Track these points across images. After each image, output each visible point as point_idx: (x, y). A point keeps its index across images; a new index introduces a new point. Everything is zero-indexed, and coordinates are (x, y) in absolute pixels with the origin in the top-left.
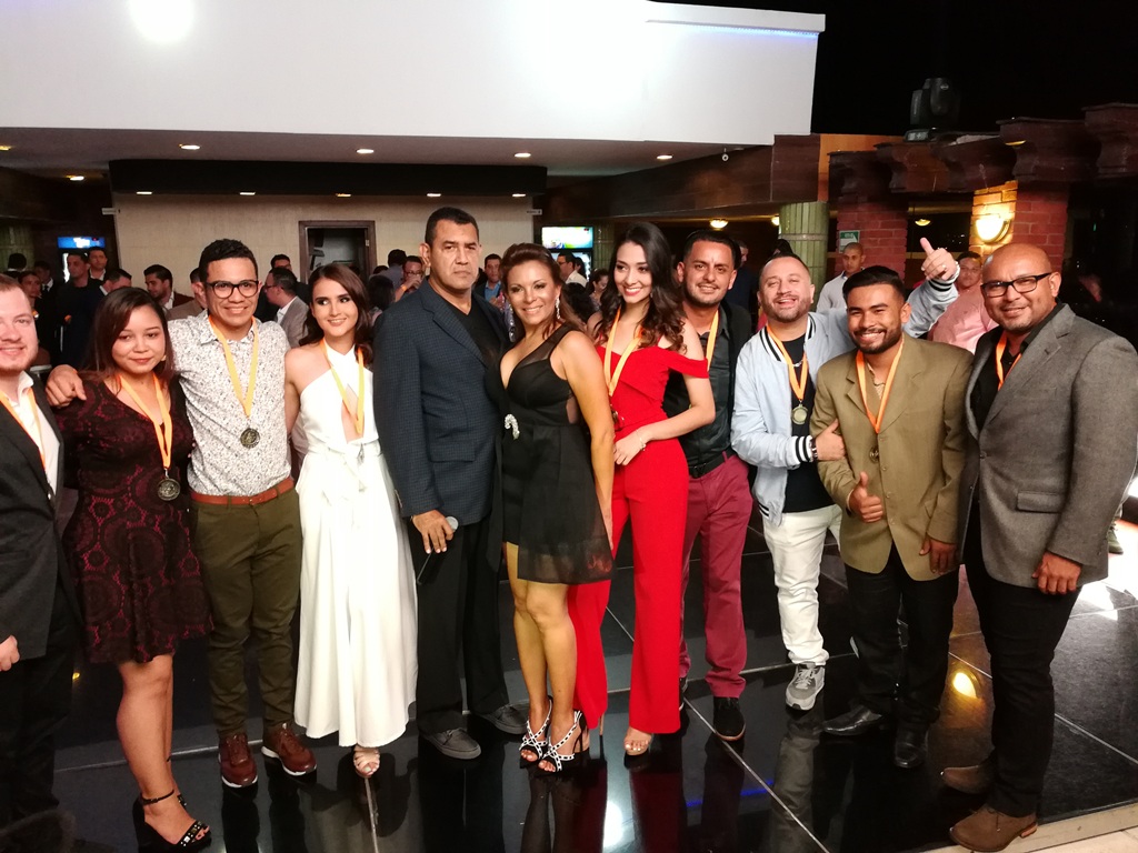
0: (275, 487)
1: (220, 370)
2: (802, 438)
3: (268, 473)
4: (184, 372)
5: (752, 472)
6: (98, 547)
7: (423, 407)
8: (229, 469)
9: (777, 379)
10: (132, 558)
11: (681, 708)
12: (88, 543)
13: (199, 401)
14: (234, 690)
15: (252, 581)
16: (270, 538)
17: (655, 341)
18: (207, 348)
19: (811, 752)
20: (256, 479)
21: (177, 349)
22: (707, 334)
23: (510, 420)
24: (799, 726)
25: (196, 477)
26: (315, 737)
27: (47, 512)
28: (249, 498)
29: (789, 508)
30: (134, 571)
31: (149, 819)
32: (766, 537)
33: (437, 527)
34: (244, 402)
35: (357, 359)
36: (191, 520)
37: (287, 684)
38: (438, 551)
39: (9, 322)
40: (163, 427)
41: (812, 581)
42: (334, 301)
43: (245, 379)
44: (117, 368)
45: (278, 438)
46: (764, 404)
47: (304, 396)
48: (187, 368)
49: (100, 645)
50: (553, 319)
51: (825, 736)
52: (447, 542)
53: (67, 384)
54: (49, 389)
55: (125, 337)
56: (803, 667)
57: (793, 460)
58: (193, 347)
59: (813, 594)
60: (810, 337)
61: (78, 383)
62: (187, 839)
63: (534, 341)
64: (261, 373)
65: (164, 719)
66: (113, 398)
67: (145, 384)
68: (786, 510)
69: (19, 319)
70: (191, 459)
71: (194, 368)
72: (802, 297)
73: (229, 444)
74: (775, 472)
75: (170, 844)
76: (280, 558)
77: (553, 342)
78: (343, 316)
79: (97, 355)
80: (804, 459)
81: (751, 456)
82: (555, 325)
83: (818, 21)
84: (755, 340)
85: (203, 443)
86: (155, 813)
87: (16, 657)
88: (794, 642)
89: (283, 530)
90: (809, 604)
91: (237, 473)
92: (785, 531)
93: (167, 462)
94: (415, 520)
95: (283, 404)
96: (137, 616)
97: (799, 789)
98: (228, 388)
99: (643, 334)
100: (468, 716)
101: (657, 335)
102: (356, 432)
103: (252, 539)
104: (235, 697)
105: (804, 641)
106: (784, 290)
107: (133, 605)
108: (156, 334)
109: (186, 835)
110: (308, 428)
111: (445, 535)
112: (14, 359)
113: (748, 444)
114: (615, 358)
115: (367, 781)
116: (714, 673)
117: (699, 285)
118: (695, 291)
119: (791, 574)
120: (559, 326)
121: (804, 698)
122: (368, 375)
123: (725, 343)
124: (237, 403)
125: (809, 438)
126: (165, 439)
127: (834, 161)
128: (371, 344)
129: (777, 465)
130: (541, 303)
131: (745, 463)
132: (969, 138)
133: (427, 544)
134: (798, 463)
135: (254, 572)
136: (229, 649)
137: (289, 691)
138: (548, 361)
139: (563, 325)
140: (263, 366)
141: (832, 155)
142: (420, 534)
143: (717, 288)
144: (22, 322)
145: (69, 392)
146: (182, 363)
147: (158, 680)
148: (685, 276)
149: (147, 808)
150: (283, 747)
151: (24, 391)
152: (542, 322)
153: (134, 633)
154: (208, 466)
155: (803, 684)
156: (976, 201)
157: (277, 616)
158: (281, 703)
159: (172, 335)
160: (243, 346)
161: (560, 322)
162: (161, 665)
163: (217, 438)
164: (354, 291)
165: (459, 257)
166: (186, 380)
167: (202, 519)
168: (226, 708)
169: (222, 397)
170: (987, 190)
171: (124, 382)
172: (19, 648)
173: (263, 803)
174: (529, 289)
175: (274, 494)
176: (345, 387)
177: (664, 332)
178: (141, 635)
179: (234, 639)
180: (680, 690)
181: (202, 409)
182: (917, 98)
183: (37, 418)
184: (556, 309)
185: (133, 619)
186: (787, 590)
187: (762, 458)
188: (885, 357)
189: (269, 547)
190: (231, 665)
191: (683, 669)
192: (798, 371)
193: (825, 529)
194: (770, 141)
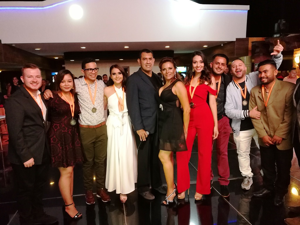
0: (101, 123)
1: (87, 92)
2: (246, 111)
3: (99, 120)
4: (78, 92)
5: (231, 120)
6: (55, 136)
7: (139, 102)
8: (88, 118)
9: (238, 94)
10: (63, 140)
11: (211, 188)
12: (52, 135)
13: (81, 100)
14: (90, 178)
15: (94, 149)
16: (99, 137)
17: (203, 83)
18: (84, 86)
19: (249, 203)
20: (95, 121)
21: (76, 86)
22: (218, 82)
23: (161, 106)
24: (245, 195)
25: (80, 120)
26: (110, 191)
27: (43, 126)
28: (94, 126)
29: (242, 129)
30: (63, 143)
31: (66, 210)
32: (234, 139)
33: (143, 134)
34: (93, 101)
35: (123, 90)
36: (79, 132)
37: (103, 177)
38: (144, 140)
39: (35, 77)
40: (72, 106)
41: (248, 152)
42: (117, 74)
43: (93, 94)
44: (61, 90)
45: (101, 110)
46: (234, 101)
47: (109, 99)
48: (78, 91)
49: (54, 163)
50: (174, 78)
51: (253, 198)
52: (146, 138)
53: (49, 94)
54: (44, 95)
55: (63, 82)
56: (245, 177)
57: (243, 116)
58: (80, 86)
59: (248, 156)
60: (247, 81)
61: (51, 94)
62: (76, 217)
63: (168, 84)
64: (97, 93)
65: (71, 184)
66: (60, 98)
67: (68, 95)
68: (240, 130)
69: (37, 77)
70: (79, 115)
71: (80, 91)
72: (243, 70)
73: (89, 112)
74: (237, 120)
75: (72, 217)
76: (102, 143)
77: (173, 84)
78: (119, 78)
79: (56, 87)
80: (246, 116)
81: (231, 116)
82: (174, 80)
83: (248, 7)
84: (231, 83)
85: (82, 111)
86: (68, 209)
87: (34, 163)
88: (243, 170)
89: (102, 135)
90: (247, 159)
91: (91, 119)
92: (240, 137)
93: (73, 115)
94: (138, 132)
95: (103, 102)
96: (64, 155)
97: (245, 214)
98: (89, 97)
99: (200, 81)
100: (151, 189)
101: (204, 81)
102: (121, 109)
103: (94, 137)
104: (89, 180)
105: (246, 170)
106: (238, 68)
107: (63, 152)
108: (71, 81)
109: (76, 215)
110: (109, 108)
111: (145, 136)
112: (35, 87)
113: (230, 113)
114: (193, 88)
115: (124, 204)
116: (220, 178)
117: (216, 69)
118: (215, 71)
119: (241, 149)
120: (175, 80)
121: (247, 186)
122: (125, 94)
123: (223, 85)
124: (91, 101)
125: (248, 110)
126: (73, 109)
127: (253, 44)
128: (126, 86)
129: (238, 118)
130: (171, 74)
131: (229, 118)
132: (292, 35)
133: (141, 138)
134: (244, 117)
135: (95, 146)
136: (89, 167)
137: (103, 180)
138: (171, 89)
139: (176, 80)
140: (98, 91)
141: (252, 42)
142: (139, 136)
143: (222, 70)
144: (38, 77)
145: (49, 96)
146: (78, 90)
147: (69, 173)
148: (212, 66)
149: (66, 207)
150: (102, 194)
151: (38, 95)
152: (171, 79)
153: (63, 160)
154: (83, 117)
155: (246, 182)
156: (294, 53)
157: (101, 159)
158: (102, 182)
159: (75, 83)
160: (93, 86)
161: (176, 79)
162: (70, 169)
163: (86, 110)
164: (122, 71)
165: (147, 62)
166: (78, 95)
167: (82, 131)
168: (87, 183)
169: (87, 99)
170: (298, 49)
171: (63, 94)
172: (34, 161)
173: (97, 209)
174: (167, 69)
175: (100, 125)
176: (119, 97)
177: (206, 80)
178: (65, 160)
179: (89, 164)
180: (211, 184)
181: (82, 102)
182: (276, 25)
183: (41, 102)
184: (175, 75)
185: (63, 156)
186: (240, 154)
187: (234, 116)
188: (270, 85)
189: (99, 140)
190: (89, 171)
191: (211, 178)
192: (244, 91)
193: (251, 137)
194: (235, 40)
